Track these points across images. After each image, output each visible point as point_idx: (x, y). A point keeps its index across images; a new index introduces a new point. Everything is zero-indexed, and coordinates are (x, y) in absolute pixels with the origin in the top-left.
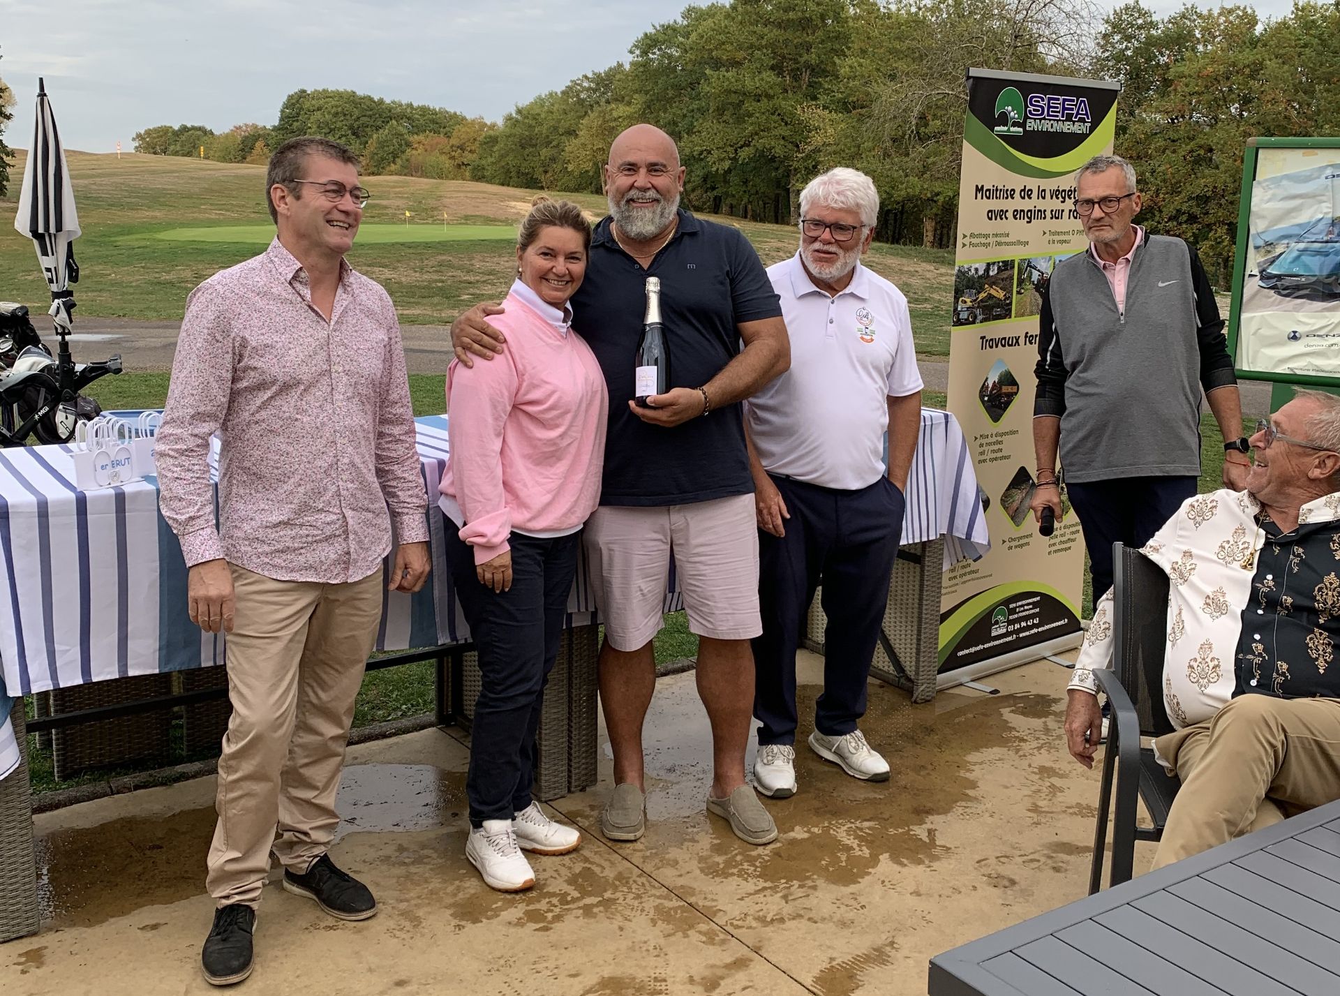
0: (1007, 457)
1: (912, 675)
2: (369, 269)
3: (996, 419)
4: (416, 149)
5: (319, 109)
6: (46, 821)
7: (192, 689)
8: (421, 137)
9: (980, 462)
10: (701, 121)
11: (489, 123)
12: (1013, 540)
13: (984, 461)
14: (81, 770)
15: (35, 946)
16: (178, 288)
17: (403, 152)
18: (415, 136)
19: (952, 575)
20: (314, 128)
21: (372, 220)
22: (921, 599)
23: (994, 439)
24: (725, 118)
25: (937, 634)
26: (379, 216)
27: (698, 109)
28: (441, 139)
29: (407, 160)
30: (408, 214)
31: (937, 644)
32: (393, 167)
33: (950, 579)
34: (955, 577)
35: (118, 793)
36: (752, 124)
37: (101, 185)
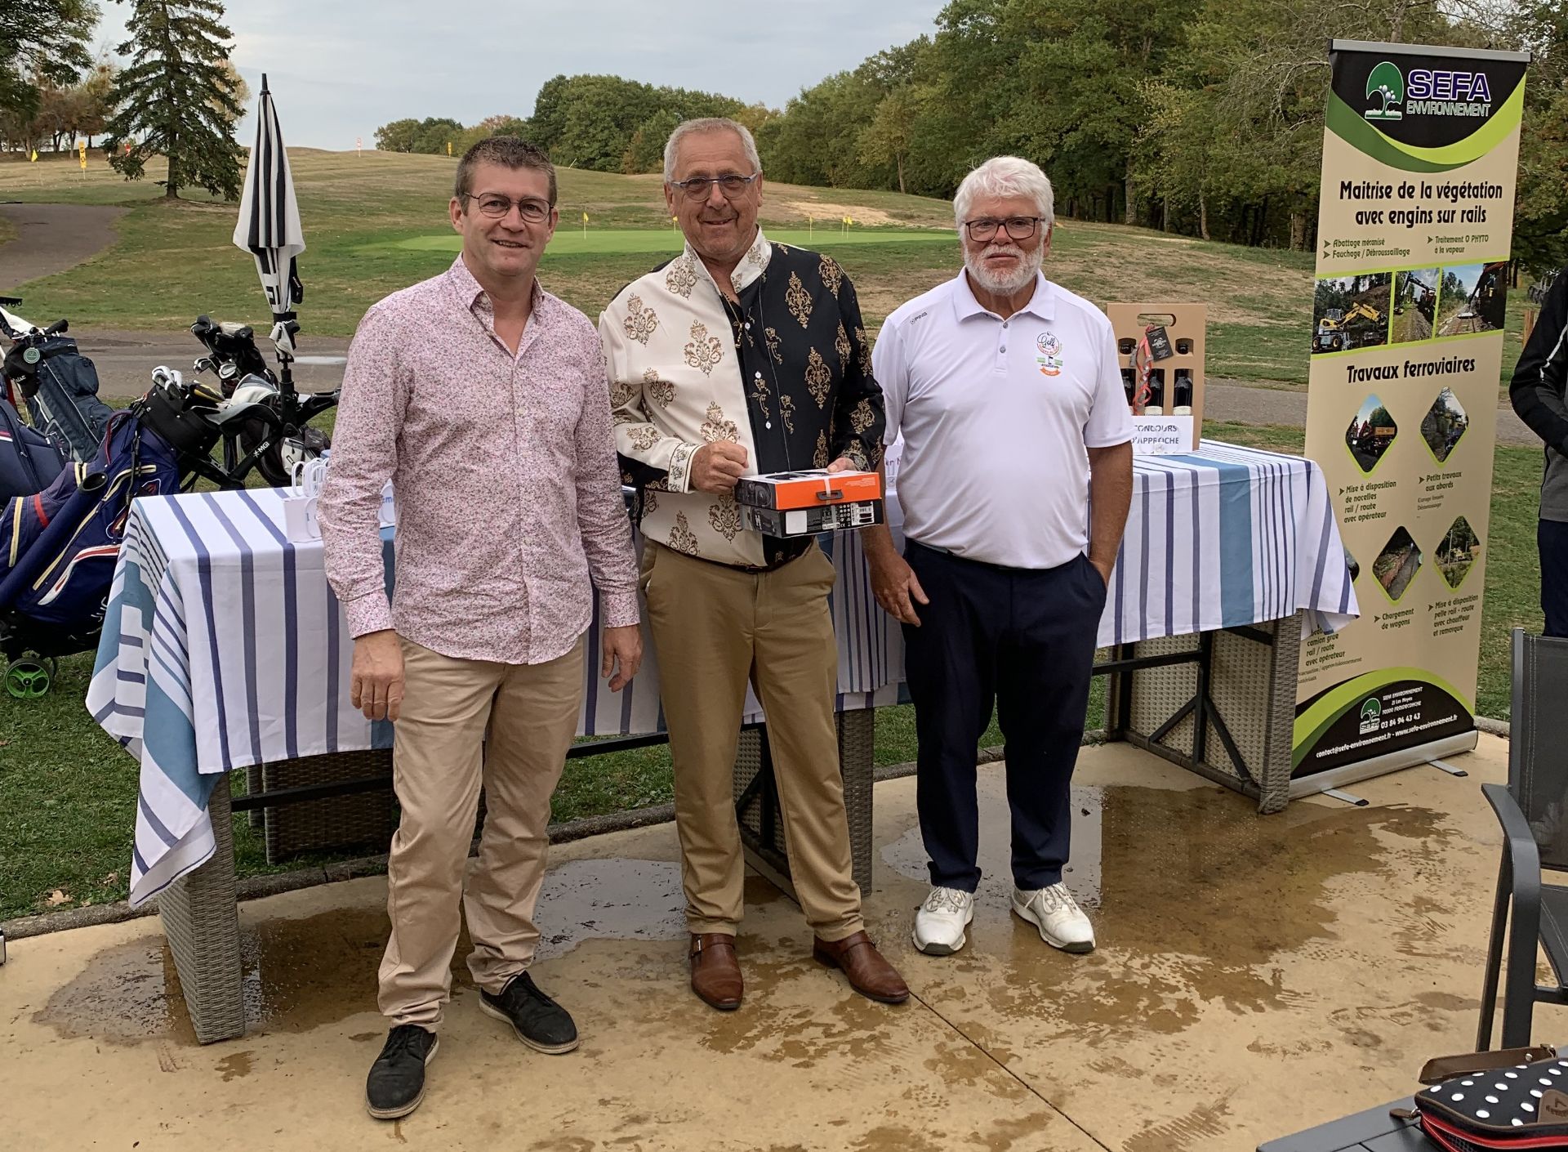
0: (1383, 515)
1: (1259, 779)
3: (1367, 467)
5: (579, 98)
6: (253, 910)
9: (1347, 520)
10: (1019, 102)
11: (770, 110)
12: (1390, 616)
13: (1353, 519)
14: (295, 853)
15: (240, 1051)
19: (1311, 658)
20: (574, 118)
21: (635, 225)
22: (1271, 689)
23: (1365, 492)
24: (1048, 98)
25: (1292, 731)
26: (644, 220)
27: (1016, 88)
31: (1291, 742)
33: (1308, 663)
34: (1314, 661)
35: (334, 880)
36: (1080, 105)
37: (339, 187)
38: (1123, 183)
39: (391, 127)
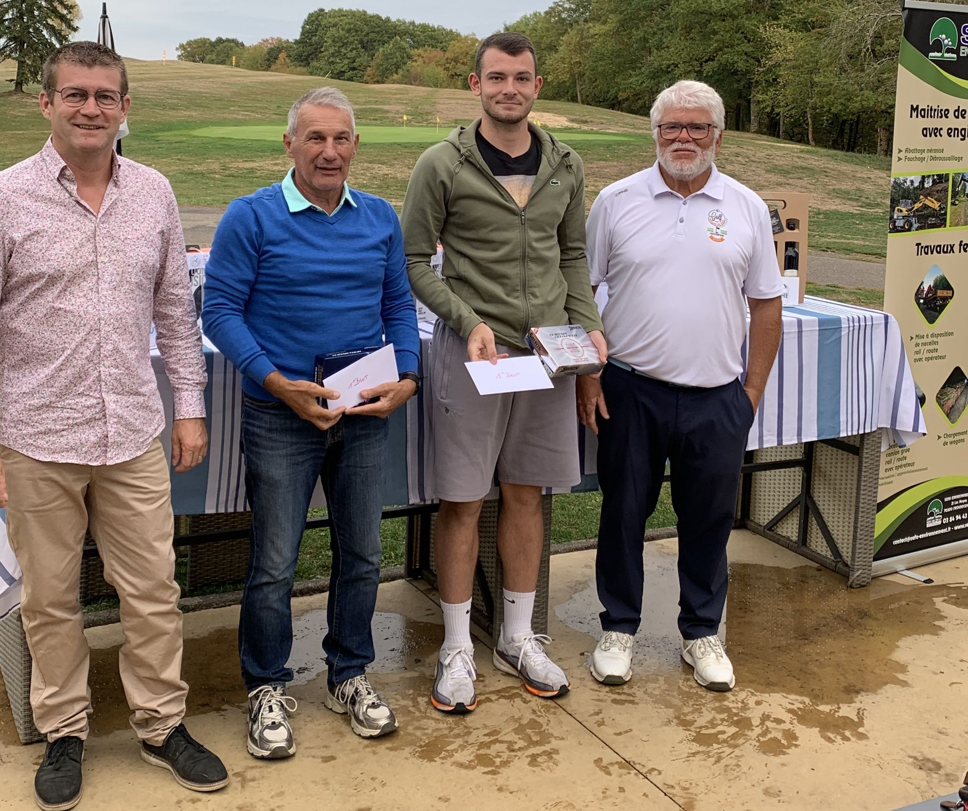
0: (944, 357)
1: (848, 561)
2: (370, 165)
3: (931, 320)
4: (416, 61)
5: (334, 26)
7: (197, 531)
8: (421, 51)
9: (916, 360)
10: (669, 38)
12: (949, 436)
13: (920, 360)
14: (99, 597)
16: (208, 178)
17: (405, 63)
18: (416, 50)
19: (888, 466)
20: (330, 41)
21: (375, 122)
22: (858, 489)
23: (930, 340)
24: (692, 35)
25: (874, 524)
26: (381, 119)
27: (668, 28)
28: (438, 53)
29: (408, 71)
30: (405, 118)
31: (873, 532)
32: (395, 76)
33: (886, 470)
34: (891, 469)
36: (716, 41)
37: (148, 88)
38: (749, 101)
39: (189, 44)
